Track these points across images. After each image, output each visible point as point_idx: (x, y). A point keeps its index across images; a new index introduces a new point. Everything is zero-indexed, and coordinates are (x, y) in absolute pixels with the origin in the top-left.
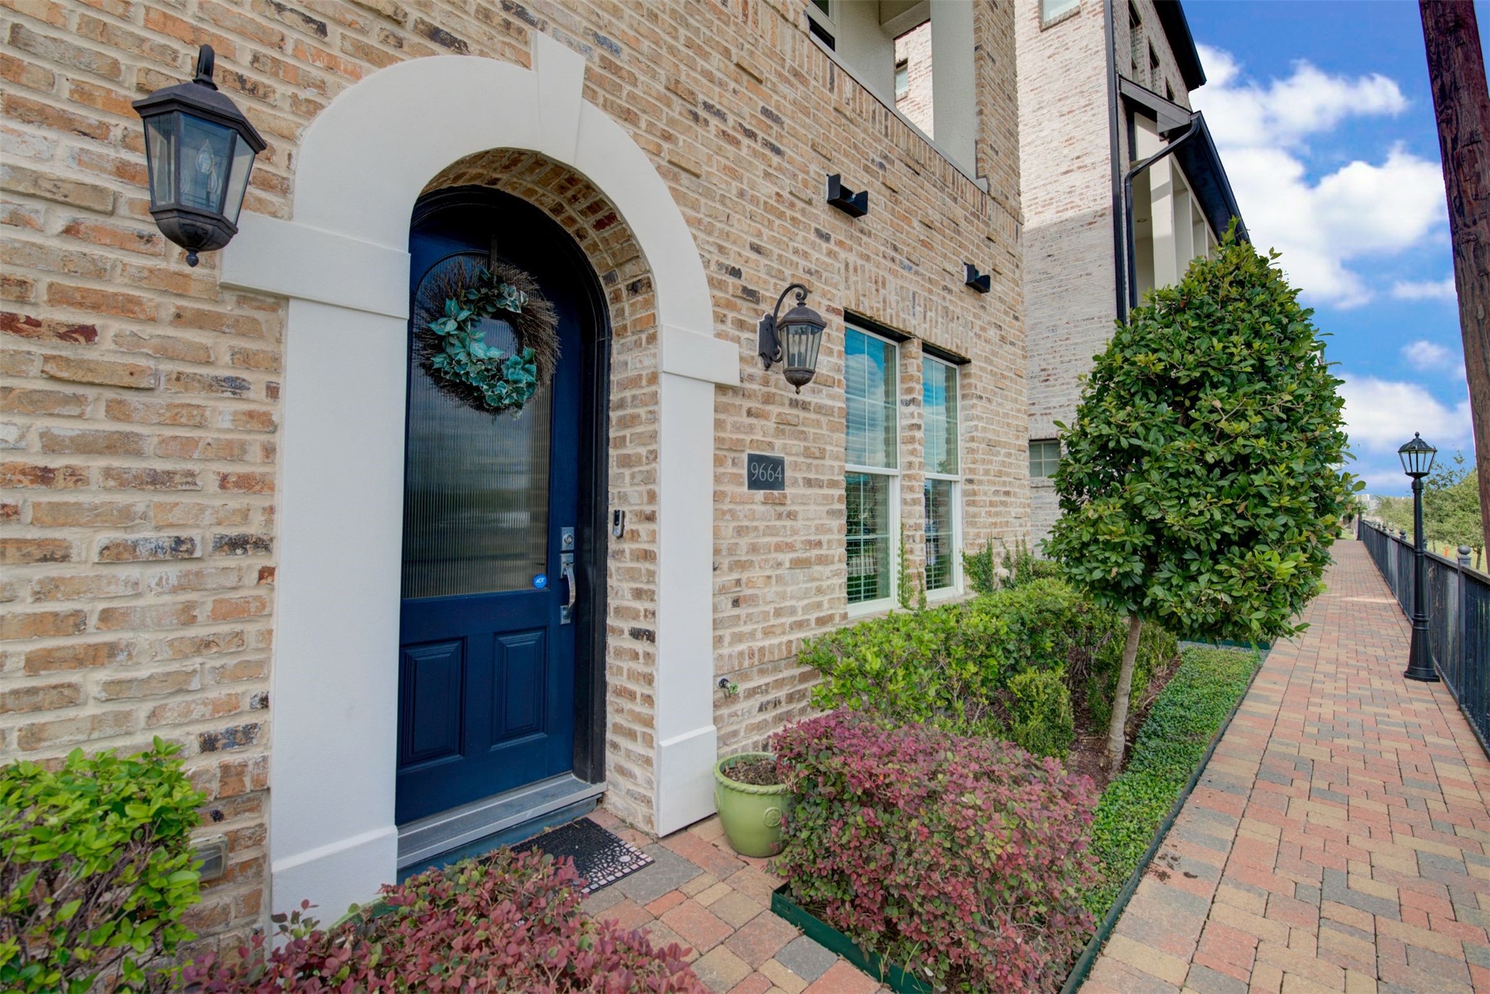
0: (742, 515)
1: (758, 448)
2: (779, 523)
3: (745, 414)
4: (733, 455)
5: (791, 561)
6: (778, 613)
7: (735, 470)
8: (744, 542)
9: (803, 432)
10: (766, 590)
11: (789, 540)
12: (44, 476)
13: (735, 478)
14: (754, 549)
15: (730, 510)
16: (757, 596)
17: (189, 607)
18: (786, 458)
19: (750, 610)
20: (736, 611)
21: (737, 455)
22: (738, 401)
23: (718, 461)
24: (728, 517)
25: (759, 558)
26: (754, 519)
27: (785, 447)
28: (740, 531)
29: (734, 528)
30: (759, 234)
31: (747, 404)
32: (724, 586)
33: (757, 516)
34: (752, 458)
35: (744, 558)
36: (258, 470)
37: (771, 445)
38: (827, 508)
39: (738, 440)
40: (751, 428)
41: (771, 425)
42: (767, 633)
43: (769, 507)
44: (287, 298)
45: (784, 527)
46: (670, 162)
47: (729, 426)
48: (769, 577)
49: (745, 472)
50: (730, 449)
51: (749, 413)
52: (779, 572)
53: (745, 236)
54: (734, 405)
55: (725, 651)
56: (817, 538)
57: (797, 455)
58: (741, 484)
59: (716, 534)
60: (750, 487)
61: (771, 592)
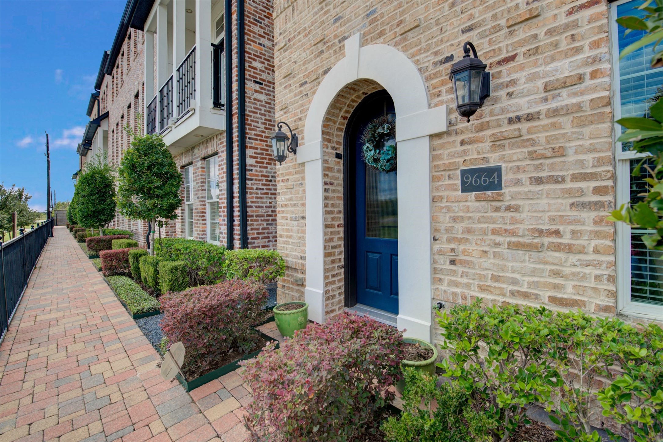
0: (457, 209)
1: (472, 164)
2: (495, 214)
3: (459, 145)
4: (448, 173)
5: (509, 243)
6: (496, 278)
7: (451, 182)
8: (459, 227)
9: (528, 140)
10: (482, 260)
11: (508, 227)
12: (286, 205)
13: (452, 187)
14: (469, 231)
15: (446, 207)
16: (472, 262)
17: (298, 230)
18: (504, 166)
19: (466, 270)
20: (453, 267)
21: (451, 172)
22: (451, 139)
23: (434, 179)
24: (445, 210)
25: (475, 238)
26: (468, 211)
27: (502, 158)
28: (455, 219)
29: (450, 217)
30: (472, 17)
31: (459, 138)
32: (441, 250)
33: (471, 210)
34: (463, 173)
35: (460, 236)
36: (303, 202)
37: (486, 160)
38: (571, 201)
39: (450, 163)
40: (465, 152)
41: (487, 145)
42: (482, 289)
43: (484, 203)
44: (304, 163)
45: (503, 217)
46: (401, 35)
47: (445, 157)
48: (485, 252)
49: (459, 182)
50: (445, 170)
51: (462, 143)
52: (496, 250)
54: (449, 142)
55: (443, 287)
56: (554, 228)
57: (519, 160)
58: (456, 190)
59: (433, 219)
60: (463, 191)
61: (489, 262)
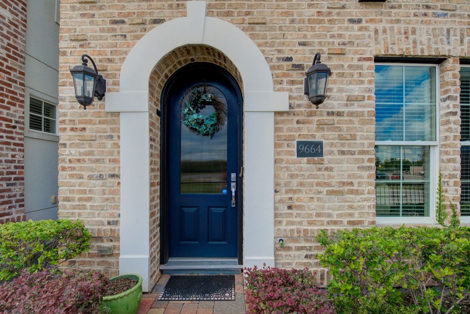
0: (293, 169)
1: (304, 138)
2: (318, 173)
3: (295, 123)
4: (287, 142)
5: (327, 191)
6: (318, 215)
7: (289, 149)
8: (295, 181)
9: (338, 127)
10: (310, 204)
11: (326, 181)
12: (79, 161)
13: (290, 153)
14: (301, 184)
15: (286, 167)
16: (303, 206)
17: (104, 190)
18: (324, 141)
19: (299, 212)
20: (290, 211)
21: (289, 142)
22: (290, 118)
23: (276, 145)
24: (284, 170)
25: (305, 189)
26: (301, 171)
27: (323, 136)
28: (292, 176)
29: (288, 175)
30: (305, 36)
31: (296, 118)
32: (281, 200)
33: (303, 169)
34: (299, 143)
35: (295, 188)
36: (117, 157)
37: (313, 136)
38: (358, 165)
39: (290, 135)
40: (300, 129)
41: (314, 126)
42: (310, 223)
43: (312, 165)
44: (119, 113)
45: (323, 175)
46: (249, 23)
47: (285, 130)
48: (312, 198)
49: (295, 150)
50: (285, 140)
51: (298, 122)
52: (319, 196)
53: (295, 40)
54: (288, 120)
55: (283, 227)
56: (350, 180)
57: (333, 139)
58: (293, 155)
59: (276, 176)
60: (298, 156)
61: (314, 204)
